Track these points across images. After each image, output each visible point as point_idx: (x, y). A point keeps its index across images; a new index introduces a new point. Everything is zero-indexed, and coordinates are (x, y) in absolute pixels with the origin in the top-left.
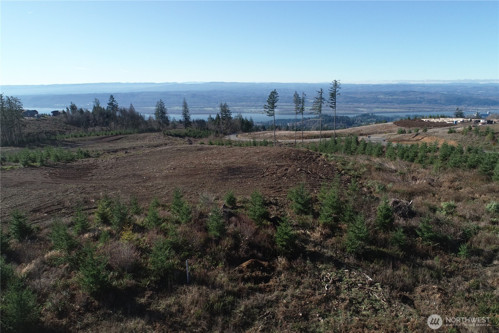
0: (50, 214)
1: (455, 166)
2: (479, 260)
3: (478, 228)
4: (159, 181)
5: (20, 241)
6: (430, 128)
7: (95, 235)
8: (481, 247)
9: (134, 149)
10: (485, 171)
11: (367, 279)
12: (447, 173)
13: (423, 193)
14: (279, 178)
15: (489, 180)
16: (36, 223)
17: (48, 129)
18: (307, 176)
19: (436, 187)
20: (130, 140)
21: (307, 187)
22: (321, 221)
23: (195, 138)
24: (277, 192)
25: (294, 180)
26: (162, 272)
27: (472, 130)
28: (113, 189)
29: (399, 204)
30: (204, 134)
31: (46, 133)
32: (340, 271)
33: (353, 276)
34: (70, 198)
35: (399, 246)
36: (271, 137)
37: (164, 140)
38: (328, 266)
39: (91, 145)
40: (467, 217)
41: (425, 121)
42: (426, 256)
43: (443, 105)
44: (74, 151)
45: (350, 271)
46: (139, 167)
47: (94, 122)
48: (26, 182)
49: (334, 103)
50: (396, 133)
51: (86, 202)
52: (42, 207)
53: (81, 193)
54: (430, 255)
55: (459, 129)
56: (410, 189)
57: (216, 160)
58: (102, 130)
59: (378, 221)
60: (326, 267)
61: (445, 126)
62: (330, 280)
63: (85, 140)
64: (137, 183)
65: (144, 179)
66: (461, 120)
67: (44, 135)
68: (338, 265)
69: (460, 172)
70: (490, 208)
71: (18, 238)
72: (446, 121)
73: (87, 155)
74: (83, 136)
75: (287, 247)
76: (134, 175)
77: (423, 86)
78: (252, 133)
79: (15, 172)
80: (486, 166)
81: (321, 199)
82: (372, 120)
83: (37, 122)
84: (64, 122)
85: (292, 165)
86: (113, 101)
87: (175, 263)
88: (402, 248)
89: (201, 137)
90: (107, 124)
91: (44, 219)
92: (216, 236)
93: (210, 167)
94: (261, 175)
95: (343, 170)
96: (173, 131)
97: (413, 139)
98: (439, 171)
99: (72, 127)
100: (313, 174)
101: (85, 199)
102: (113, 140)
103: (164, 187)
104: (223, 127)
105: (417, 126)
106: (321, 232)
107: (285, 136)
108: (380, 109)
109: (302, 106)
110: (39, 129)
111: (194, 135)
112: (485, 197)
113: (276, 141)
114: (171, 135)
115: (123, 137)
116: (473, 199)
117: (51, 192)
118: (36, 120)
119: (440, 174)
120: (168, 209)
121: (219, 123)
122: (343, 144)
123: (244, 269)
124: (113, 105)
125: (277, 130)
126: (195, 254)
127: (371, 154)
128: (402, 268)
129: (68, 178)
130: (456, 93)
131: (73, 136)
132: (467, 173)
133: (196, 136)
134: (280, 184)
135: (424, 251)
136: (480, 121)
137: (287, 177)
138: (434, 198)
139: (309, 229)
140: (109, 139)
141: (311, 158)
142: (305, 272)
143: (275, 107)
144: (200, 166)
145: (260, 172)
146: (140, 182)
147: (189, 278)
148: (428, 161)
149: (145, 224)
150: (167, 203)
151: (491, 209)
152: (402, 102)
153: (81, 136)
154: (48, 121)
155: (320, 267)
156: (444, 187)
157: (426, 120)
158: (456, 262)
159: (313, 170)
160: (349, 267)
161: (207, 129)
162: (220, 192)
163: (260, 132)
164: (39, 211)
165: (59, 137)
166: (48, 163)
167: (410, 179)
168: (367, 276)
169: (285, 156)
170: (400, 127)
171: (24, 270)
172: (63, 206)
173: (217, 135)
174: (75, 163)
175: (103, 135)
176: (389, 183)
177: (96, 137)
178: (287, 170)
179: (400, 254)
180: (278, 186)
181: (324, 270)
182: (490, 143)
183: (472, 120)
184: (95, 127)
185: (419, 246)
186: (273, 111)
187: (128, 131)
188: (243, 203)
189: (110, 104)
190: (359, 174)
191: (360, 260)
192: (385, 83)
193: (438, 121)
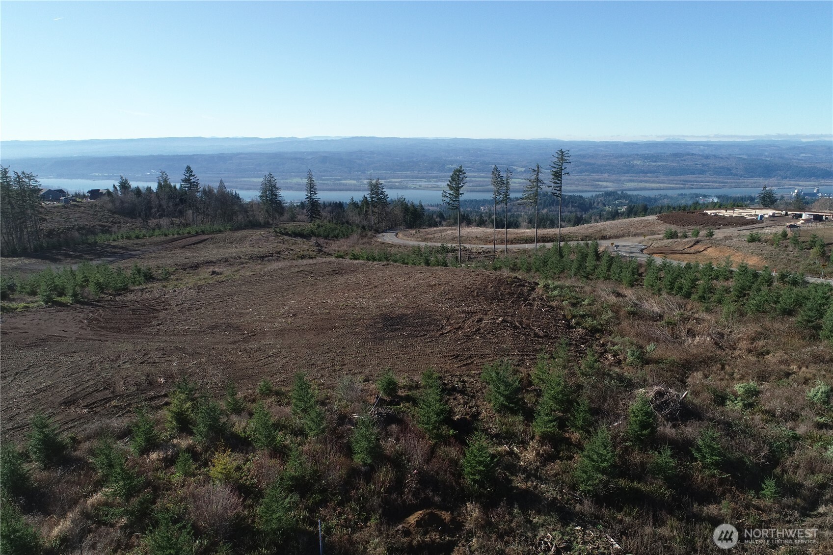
0: (92, 408)
1: (758, 311)
2: (795, 503)
3: (796, 438)
4: (268, 340)
5: (45, 466)
6: (718, 227)
7: (167, 456)
8: (798, 478)
9: (225, 262)
10: (809, 321)
11: (612, 545)
12: (745, 323)
13: (704, 362)
14: (469, 338)
15: (815, 338)
16: (71, 427)
17: (82, 222)
18: (515, 333)
19: (727, 350)
20: (219, 245)
21: (514, 355)
22: (538, 428)
23: (327, 239)
24: (465, 365)
25: (492, 341)
26: (278, 537)
27: (787, 237)
28: (195, 354)
29: (666, 397)
30: (342, 232)
31: (80, 229)
32: (568, 529)
33: (590, 539)
34: (124, 374)
35: (665, 480)
36: (453, 239)
37: (276, 244)
38: (549, 519)
39: (153, 255)
40: (778, 414)
41: (709, 214)
42: (708, 497)
43: (741, 177)
44: (127, 266)
45: (585, 528)
46: (237, 309)
47: (158, 211)
48: (51, 337)
49: (558, 189)
50: (661, 236)
51: (150, 384)
52: (78, 396)
53: (142, 363)
54: (715, 493)
55: (767, 231)
56: (683, 356)
57: (364, 298)
58: (173, 223)
59: (630, 432)
60: (545, 520)
61: (743, 224)
62: (552, 548)
63: (144, 245)
64: (234, 343)
65: (244, 334)
66: (770, 212)
67: (76, 232)
68: (566, 516)
69: (767, 322)
70: (815, 395)
71: (43, 462)
72: (745, 214)
73: (149, 277)
74: (141, 236)
75: (480, 483)
76: (229, 326)
77: (708, 145)
78: (421, 230)
79: (31, 317)
80: (810, 313)
81: (537, 381)
82: (621, 203)
83: (63, 211)
84: (110, 211)
85: (489, 311)
86: (191, 175)
87: (299, 518)
88: (670, 481)
89: (336, 237)
90: (181, 214)
91: (82, 421)
92: (365, 464)
93: (353, 314)
94: (438, 331)
95: (574, 317)
96: (290, 227)
97: (690, 250)
98: (732, 319)
99: (122, 219)
100: (525, 328)
101: (148, 376)
102: (191, 245)
103: (278, 354)
104: (373, 219)
105: (697, 224)
106: (536, 450)
107: (476, 237)
108: (636, 184)
109: (505, 191)
110: (68, 223)
111: (326, 234)
112: (807, 370)
113: (462, 247)
114: (287, 234)
115: (207, 239)
116: (788, 375)
117: (92, 359)
118: (63, 206)
119: (733, 324)
120: (286, 400)
121: (366, 211)
122: (573, 257)
123: (411, 528)
124: (191, 183)
125: (463, 224)
126: (331, 499)
127: (619, 281)
128: (669, 522)
129: (119, 330)
130: (763, 158)
131: (125, 237)
132: (778, 325)
133: (328, 236)
134: (469, 349)
135: (706, 487)
136: (801, 216)
137: (480, 335)
138: (722, 372)
139: (518, 444)
140: (184, 242)
141: (521, 294)
142: (510, 532)
143: (461, 194)
144: (338, 312)
145: (436, 325)
146: (239, 341)
147: (323, 547)
148: (714, 297)
149: (248, 433)
150: (284, 385)
151: (816, 399)
152: (673, 172)
153: (137, 237)
154: (83, 209)
155: (535, 520)
156: (740, 350)
157: (711, 213)
158: (758, 508)
159: (524, 320)
160: (584, 521)
161: (347, 222)
162: (371, 364)
163: (435, 229)
164: (74, 403)
165: (101, 238)
166: (86, 298)
167: (683, 333)
168: (612, 540)
169: (478, 293)
170: (668, 225)
171: (56, 531)
172: (113, 392)
173: (364, 234)
174: (130, 297)
175: (173, 235)
176: (649, 342)
177: (163, 238)
178: (480, 320)
179: (665, 494)
180: (467, 354)
181: (542, 527)
182: (817, 262)
183: (789, 213)
184: (160, 218)
185: (698, 477)
186: (457, 201)
187: (216, 227)
188: (410, 390)
189: (187, 180)
190: (600, 324)
191: (602, 506)
192: (645, 140)
193: (731, 214)
